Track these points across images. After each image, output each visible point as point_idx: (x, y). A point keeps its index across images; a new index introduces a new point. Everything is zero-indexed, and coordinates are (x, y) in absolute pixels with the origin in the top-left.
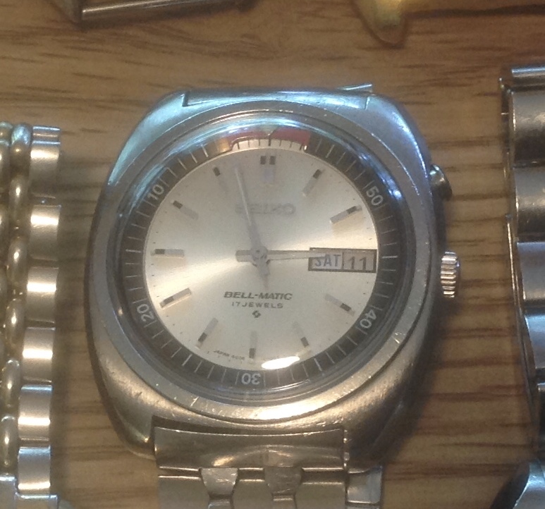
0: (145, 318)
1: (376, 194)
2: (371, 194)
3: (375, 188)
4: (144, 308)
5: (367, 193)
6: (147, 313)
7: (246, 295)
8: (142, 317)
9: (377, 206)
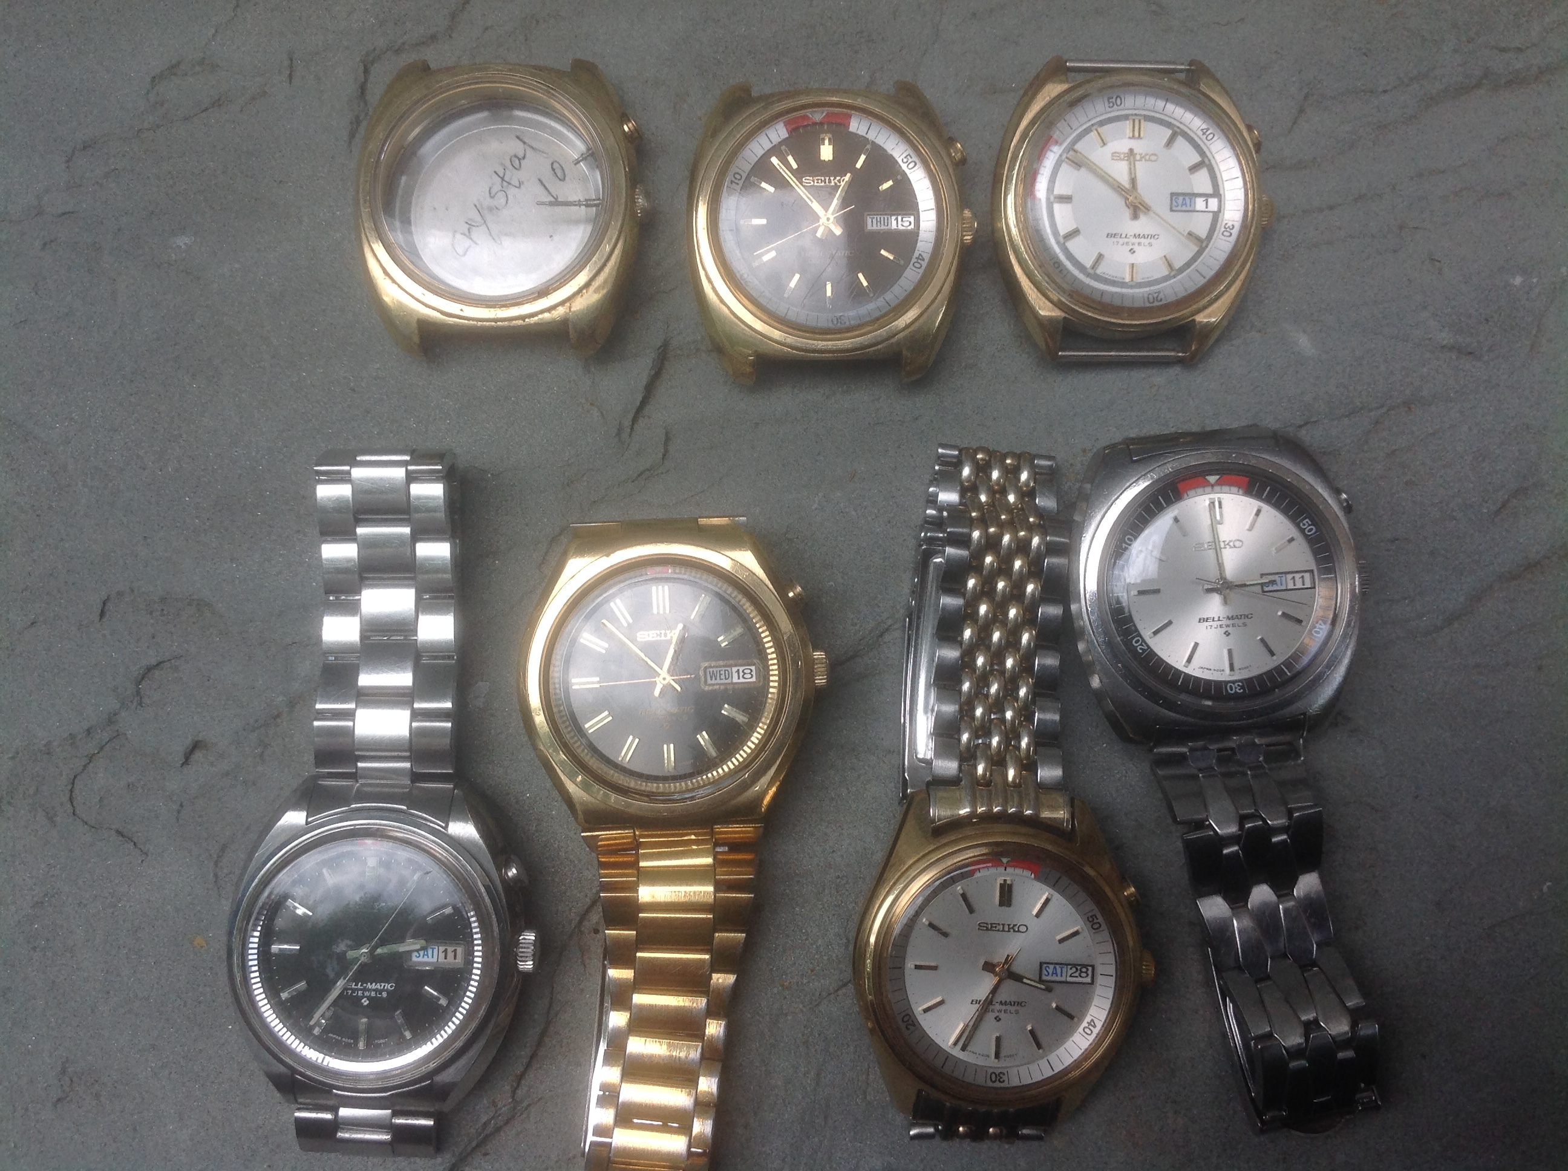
0: (1141, 649)
1: (1309, 525)
2: (1304, 525)
3: (1307, 520)
4: (1138, 641)
5: (1301, 524)
6: (1141, 645)
7: (1216, 619)
8: (1138, 649)
9: (1311, 535)
